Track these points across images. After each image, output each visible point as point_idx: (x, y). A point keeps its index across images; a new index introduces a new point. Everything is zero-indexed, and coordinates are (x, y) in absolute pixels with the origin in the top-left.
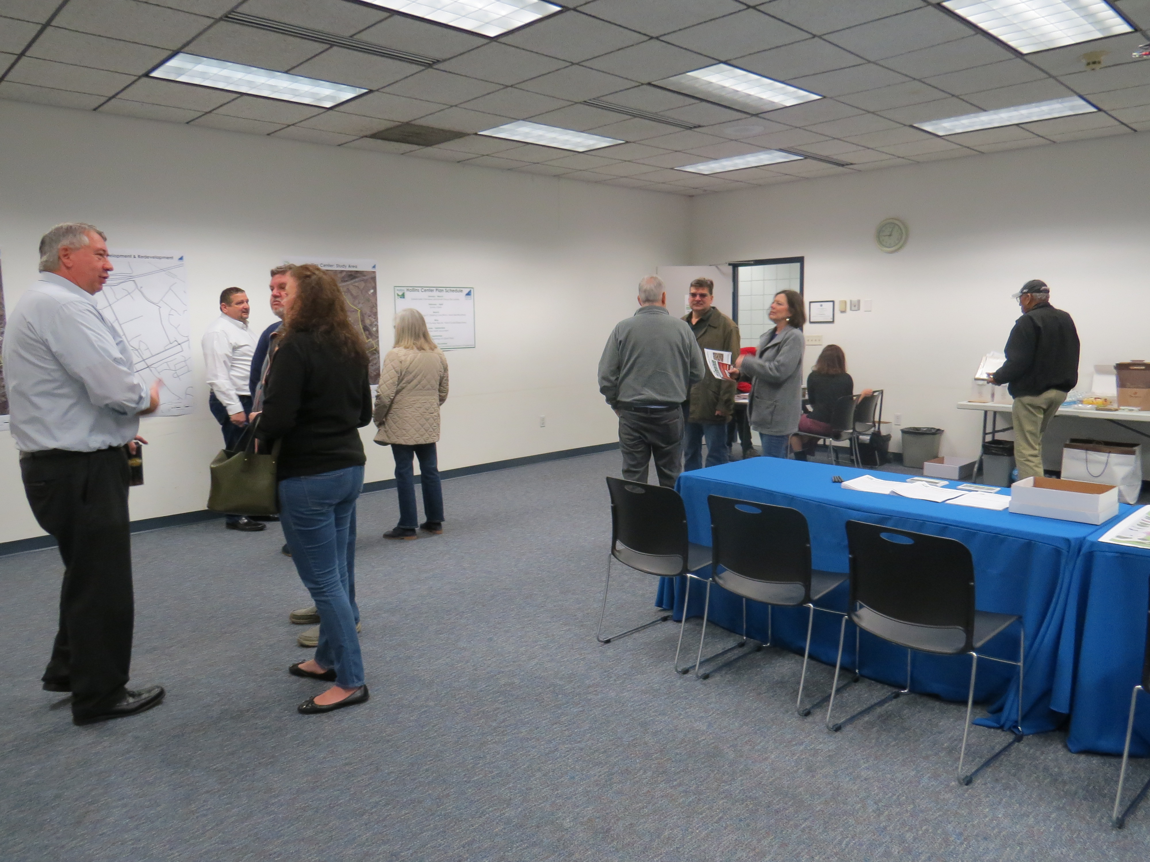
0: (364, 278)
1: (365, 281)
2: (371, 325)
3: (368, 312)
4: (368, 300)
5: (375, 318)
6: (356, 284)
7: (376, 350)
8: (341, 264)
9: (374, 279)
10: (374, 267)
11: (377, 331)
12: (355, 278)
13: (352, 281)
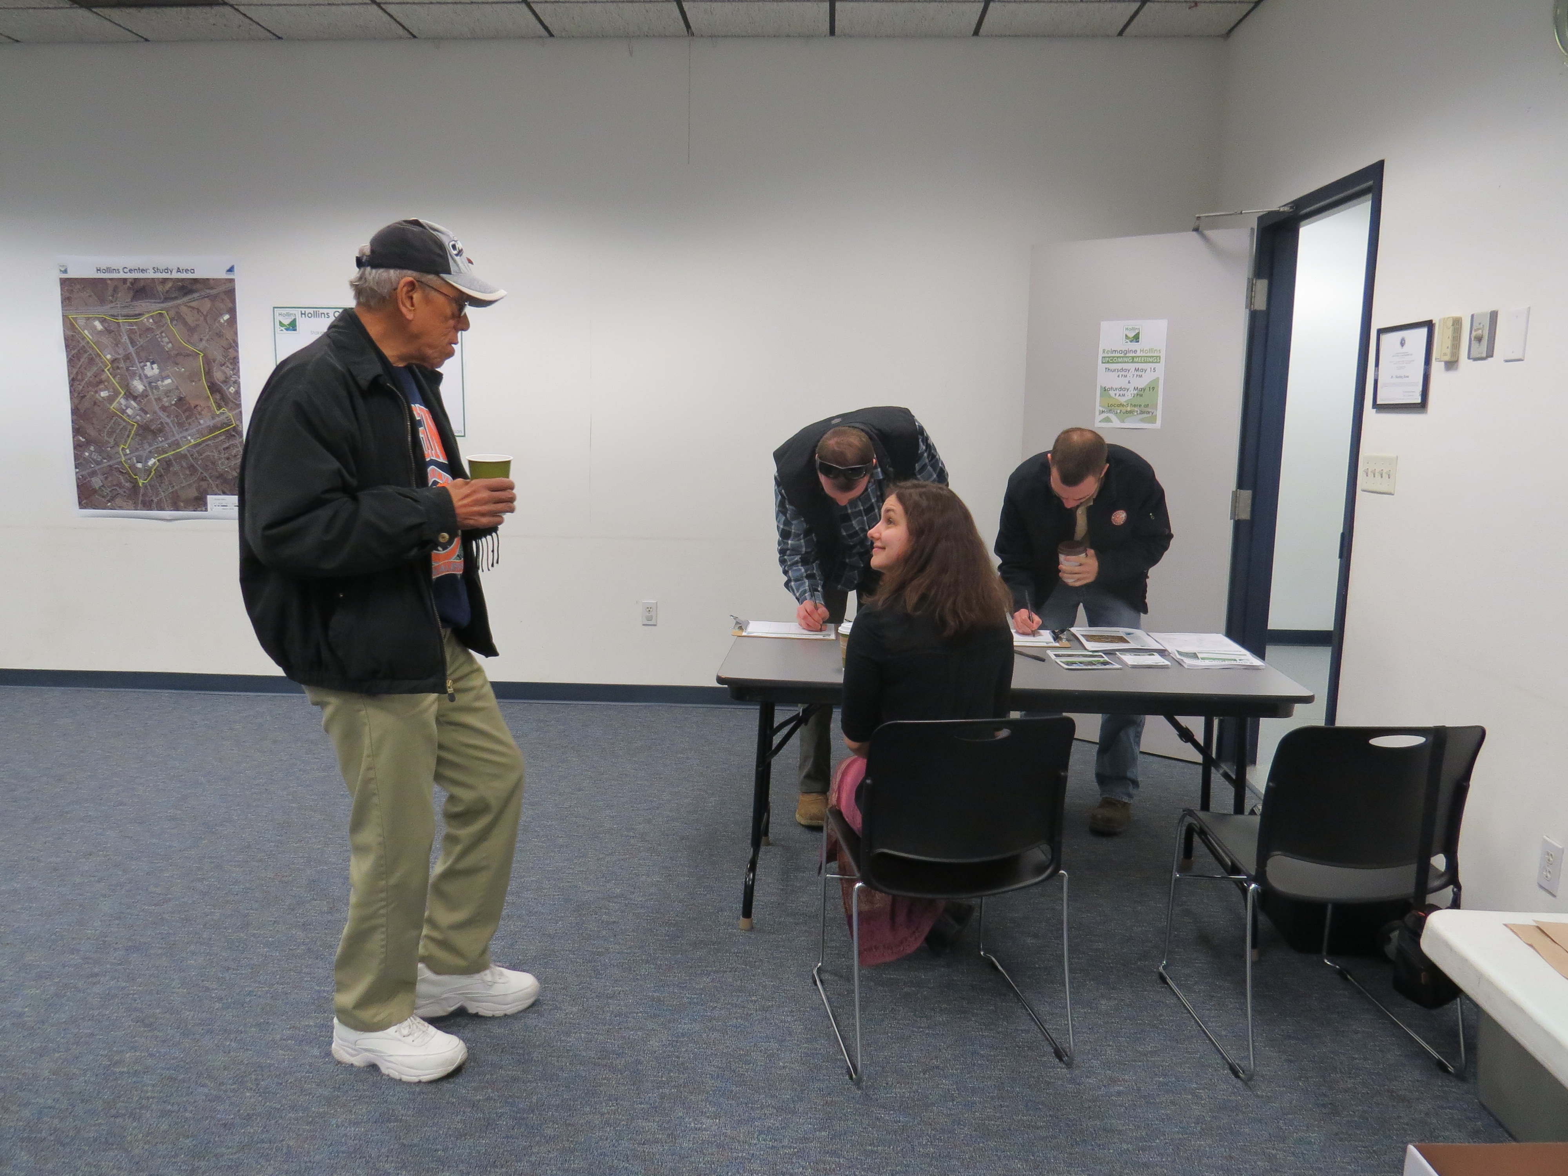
0: (208, 291)
1: (213, 298)
2: (225, 382)
3: (219, 358)
4: (219, 335)
5: (233, 370)
6: (194, 304)
7: (234, 429)
8: (162, 267)
9: (229, 292)
10: (231, 270)
11: (238, 393)
12: (191, 291)
13: (186, 299)
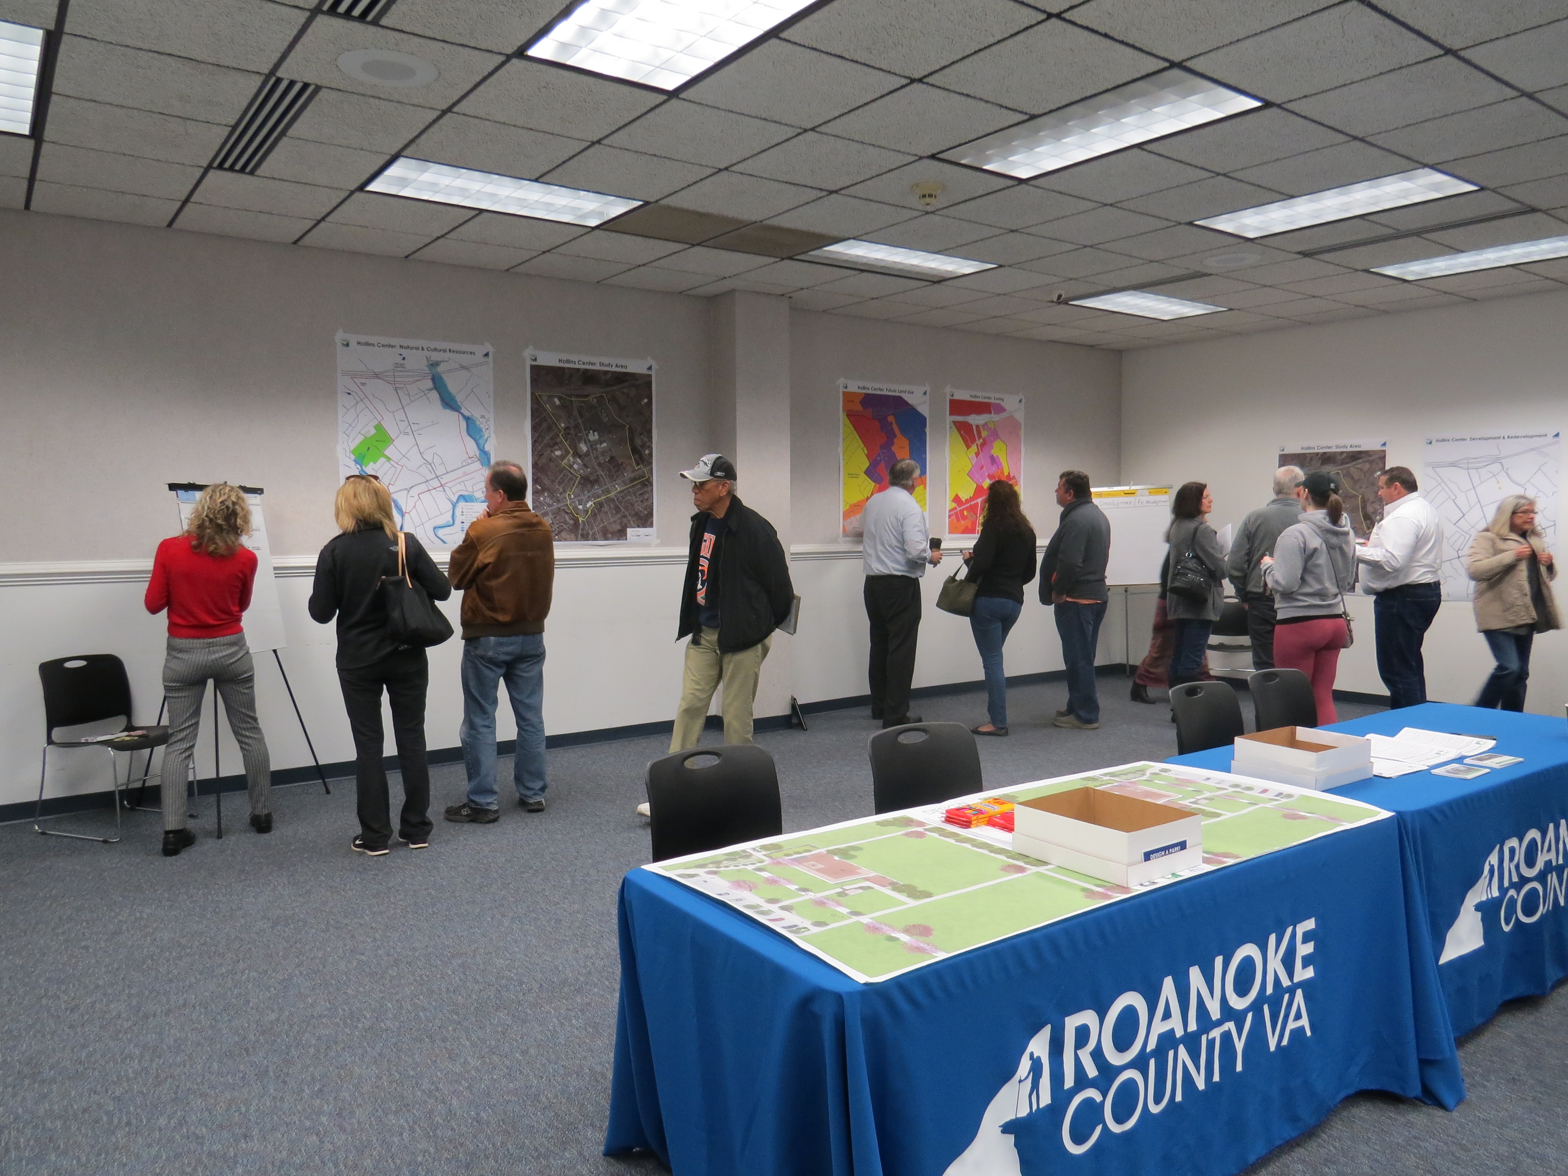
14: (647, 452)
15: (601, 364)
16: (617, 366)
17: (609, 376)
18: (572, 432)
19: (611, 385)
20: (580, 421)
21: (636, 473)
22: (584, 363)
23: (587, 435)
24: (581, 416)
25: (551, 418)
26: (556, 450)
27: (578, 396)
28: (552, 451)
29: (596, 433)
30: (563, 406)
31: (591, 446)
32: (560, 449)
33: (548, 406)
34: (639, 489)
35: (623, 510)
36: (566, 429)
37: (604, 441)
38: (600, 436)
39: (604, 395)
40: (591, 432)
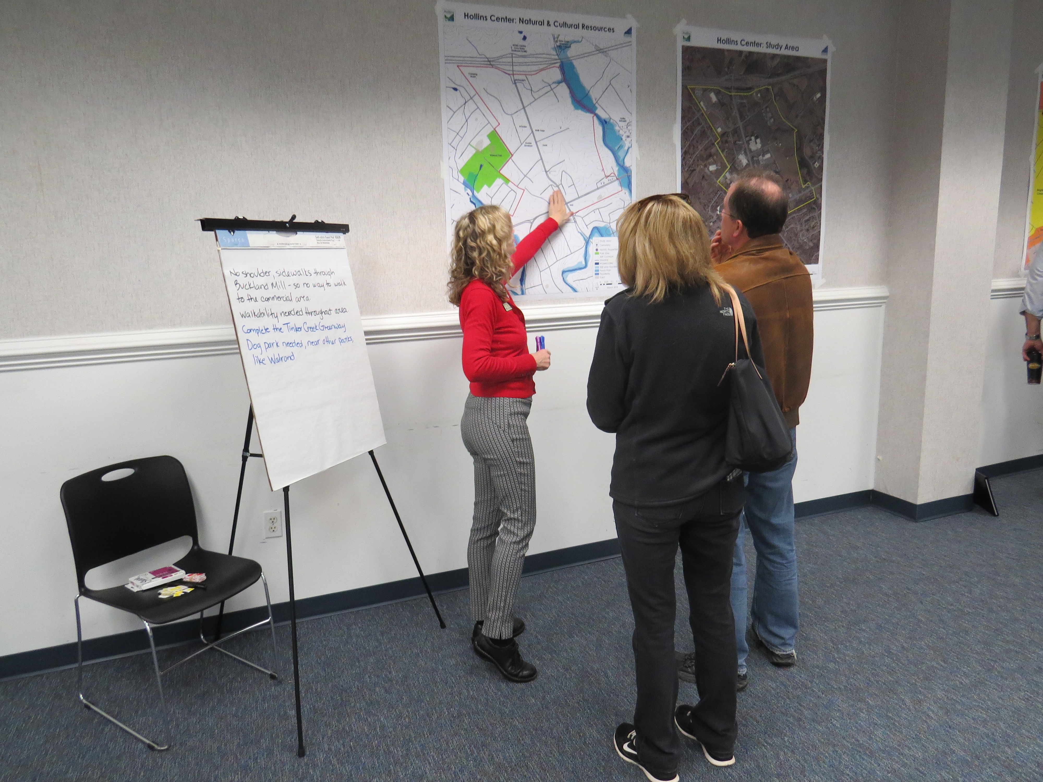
14: (817, 165)
15: (769, 45)
16: (786, 47)
17: (776, 61)
18: (731, 139)
19: (779, 75)
20: (740, 124)
21: (803, 193)
22: (747, 44)
23: (748, 143)
24: (742, 117)
25: (706, 120)
26: (710, 164)
27: (739, 89)
28: (705, 166)
29: (758, 141)
30: (721, 104)
31: (753, 157)
32: (715, 163)
33: (702, 103)
34: (805, 214)
35: (786, 242)
36: (723, 134)
37: (767, 152)
38: (763, 145)
39: (770, 87)
40: (753, 138)
